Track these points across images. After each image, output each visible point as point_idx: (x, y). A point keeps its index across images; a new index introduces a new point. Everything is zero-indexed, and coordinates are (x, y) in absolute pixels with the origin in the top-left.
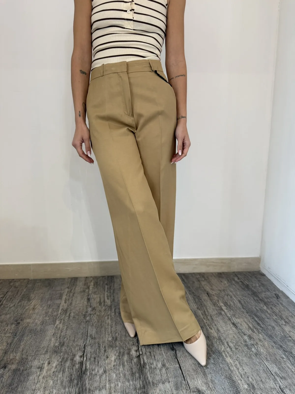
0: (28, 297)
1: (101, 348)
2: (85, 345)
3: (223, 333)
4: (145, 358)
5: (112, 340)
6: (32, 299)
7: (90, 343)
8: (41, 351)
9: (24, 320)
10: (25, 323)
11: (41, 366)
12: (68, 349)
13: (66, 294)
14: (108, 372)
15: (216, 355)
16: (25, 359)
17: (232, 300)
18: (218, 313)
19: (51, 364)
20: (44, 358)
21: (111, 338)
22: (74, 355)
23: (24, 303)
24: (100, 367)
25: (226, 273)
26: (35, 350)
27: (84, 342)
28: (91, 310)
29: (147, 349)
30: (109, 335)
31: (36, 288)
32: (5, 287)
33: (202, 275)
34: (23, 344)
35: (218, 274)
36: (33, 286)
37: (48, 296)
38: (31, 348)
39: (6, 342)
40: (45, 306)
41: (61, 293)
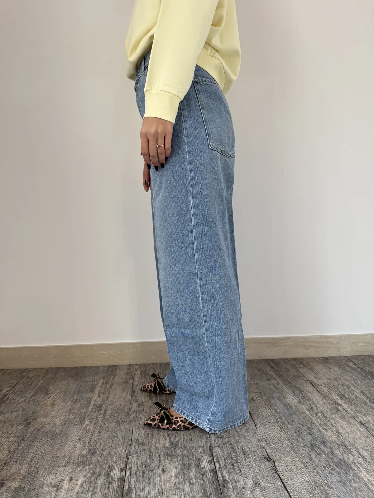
0: (45, 389)
1: (154, 457)
2: (128, 453)
3: (346, 435)
4: (225, 472)
5: (170, 446)
6: (51, 393)
7: (136, 450)
8: (60, 462)
9: (37, 419)
10: (39, 424)
11: (58, 484)
12: (102, 459)
13: (100, 385)
14: (165, 493)
15: (342, 468)
16: (34, 473)
17: (351, 392)
18: (332, 409)
19: (73, 481)
20: (63, 472)
21: (168, 443)
22: (111, 468)
23: (39, 398)
24: (153, 486)
25: (334, 357)
26: (51, 461)
27: (126, 449)
28: (137, 406)
29: (227, 460)
31: (58, 379)
32: (14, 378)
33: (299, 360)
34: (32, 452)
35: (323, 359)
36: (54, 377)
37: (75, 388)
38: (45, 459)
39: (7, 449)
40: (68, 401)
41: (93, 384)
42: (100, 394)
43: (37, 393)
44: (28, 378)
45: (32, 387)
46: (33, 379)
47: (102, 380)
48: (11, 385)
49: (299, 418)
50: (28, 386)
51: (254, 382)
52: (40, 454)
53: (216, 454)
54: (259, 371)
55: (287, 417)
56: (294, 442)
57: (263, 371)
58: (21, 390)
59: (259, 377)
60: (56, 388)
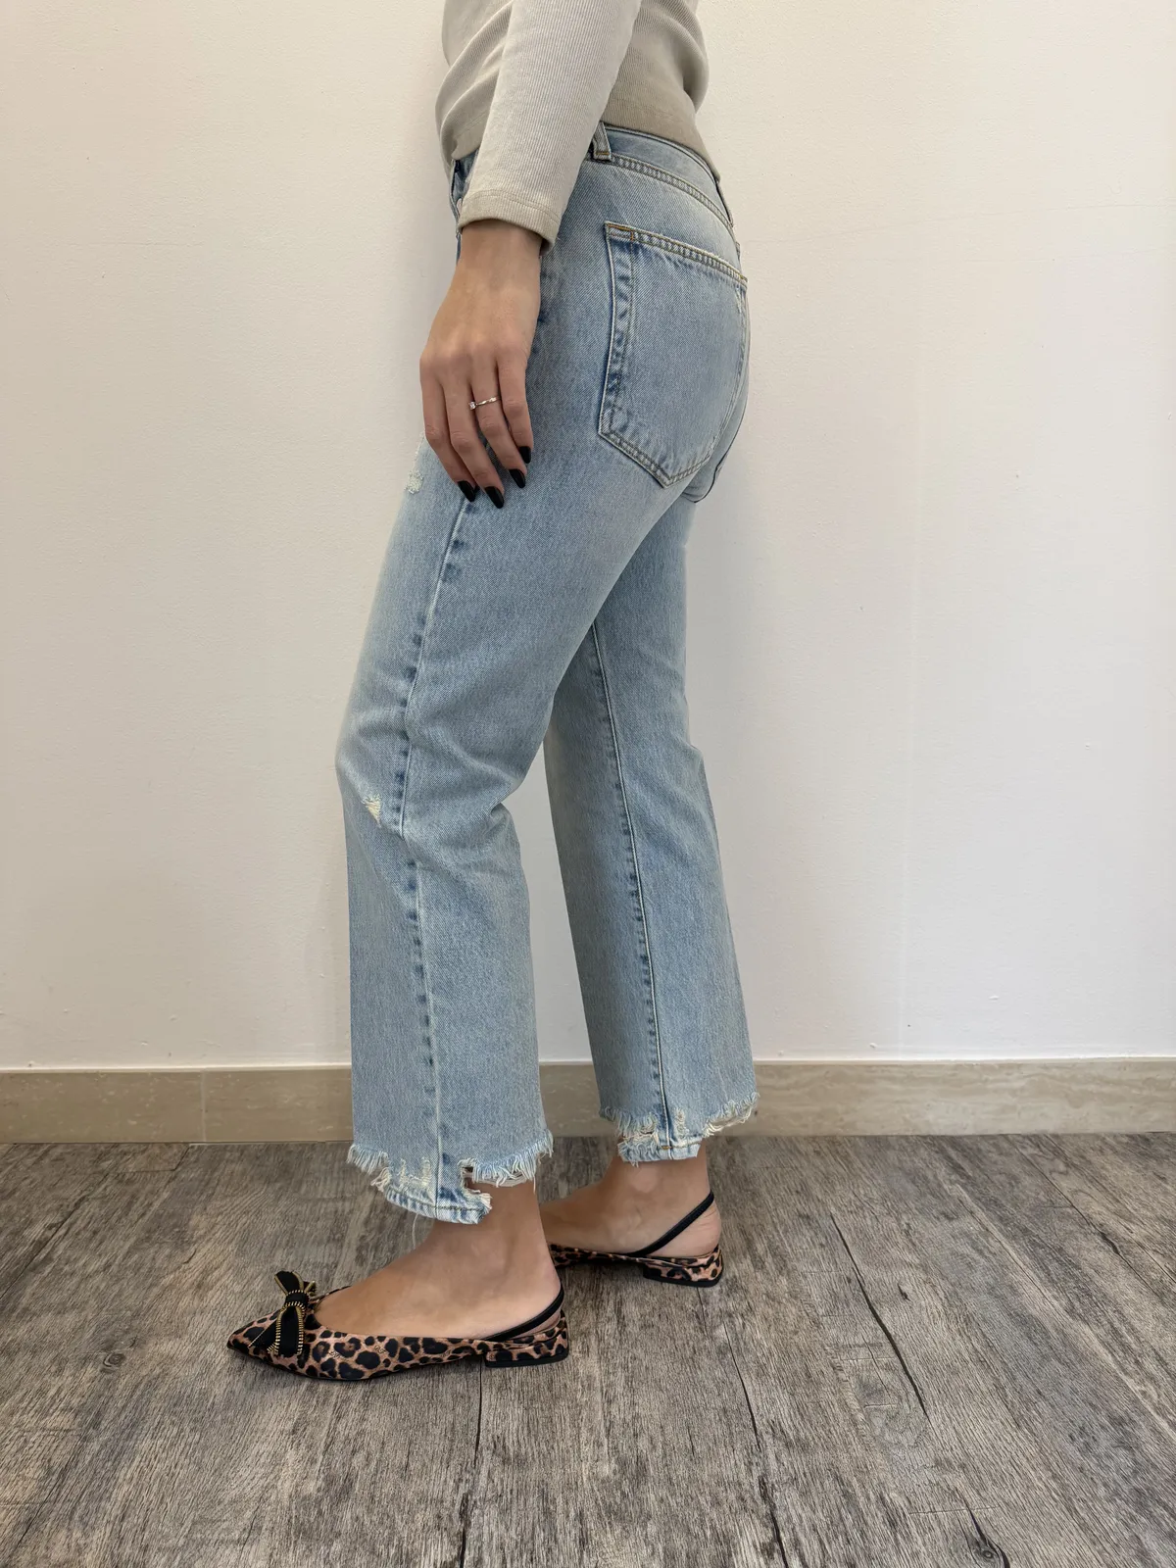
0: (175, 1226)
1: (560, 1519)
2: (465, 1500)
5: (618, 1476)
6: (194, 1239)
7: (494, 1489)
8: (227, 1523)
9: (145, 1343)
10: (153, 1362)
12: (374, 1518)
13: (364, 1215)
21: (609, 1461)
22: (409, 1559)
23: (154, 1259)
26: (191, 1517)
27: (460, 1480)
30: (600, 1445)
31: (218, 1188)
32: (75, 1177)
33: (1047, 1143)
34: (128, 1476)
35: (1133, 1142)
36: (207, 1177)
37: (278, 1224)
38: (171, 1506)
39: (38, 1464)
41: (340, 1209)
42: (364, 1252)
43: (148, 1238)
44: (120, 1179)
45: (133, 1215)
46: (136, 1186)
47: (370, 1197)
48: (62, 1206)
49: (1077, 1375)
50: (119, 1212)
51: (899, 1224)
52: (155, 1489)
53: (785, 1516)
54: (914, 1182)
55: (1034, 1372)
56: (1072, 1478)
57: (925, 1178)
58: (96, 1225)
59: (913, 1205)
60: (213, 1220)
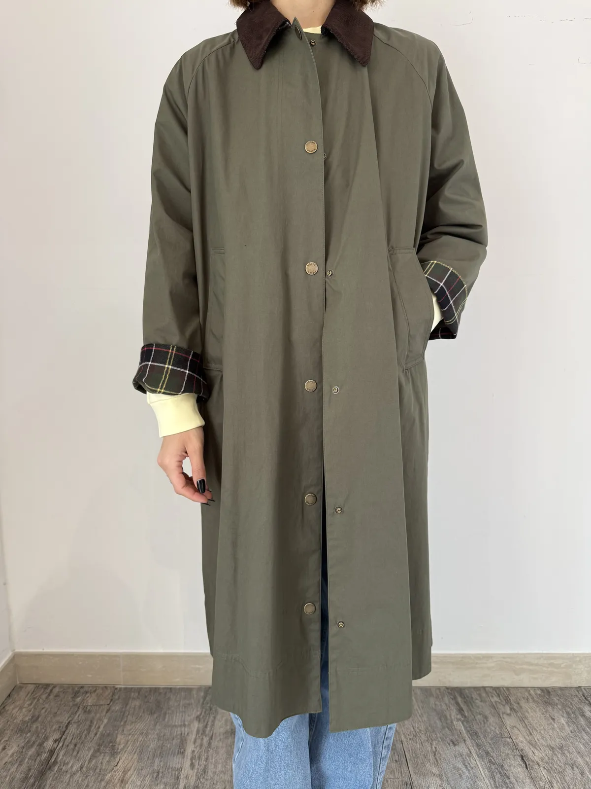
0: (111, 742)
6: (119, 751)
13: (194, 736)
23: (102, 763)
25: (561, 689)
31: (129, 716)
33: (503, 693)
35: (543, 693)
37: (156, 742)
40: (146, 775)
42: (194, 761)
43: (99, 750)
44: (87, 711)
45: (92, 735)
46: (93, 714)
47: (196, 725)
48: (60, 727)
50: (86, 732)
51: (432, 747)
54: (441, 720)
58: (75, 740)
59: (439, 735)
60: (127, 738)
